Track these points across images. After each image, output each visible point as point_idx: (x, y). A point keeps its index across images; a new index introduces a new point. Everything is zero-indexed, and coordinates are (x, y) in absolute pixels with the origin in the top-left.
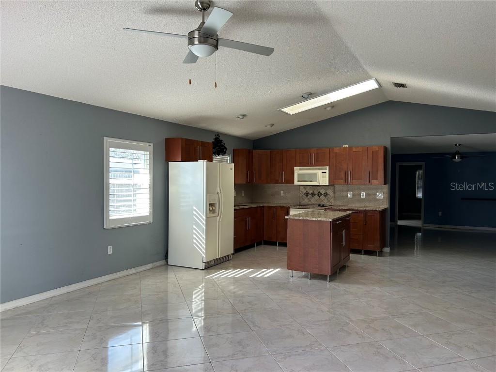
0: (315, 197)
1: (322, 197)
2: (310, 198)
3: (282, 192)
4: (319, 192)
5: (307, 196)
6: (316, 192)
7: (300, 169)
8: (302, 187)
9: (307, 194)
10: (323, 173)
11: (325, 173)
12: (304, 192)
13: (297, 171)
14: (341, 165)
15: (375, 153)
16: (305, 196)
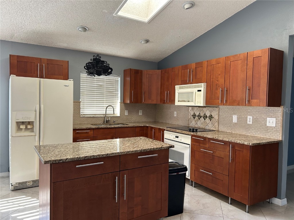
0: (201, 119)
1: (207, 120)
2: (197, 120)
3: (175, 113)
4: (205, 114)
5: (194, 118)
6: (202, 115)
7: (180, 88)
8: (190, 108)
9: (194, 116)
10: (199, 91)
11: (200, 91)
12: (192, 113)
13: (179, 90)
14: (218, 81)
15: (256, 59)
16: (192, 117)
